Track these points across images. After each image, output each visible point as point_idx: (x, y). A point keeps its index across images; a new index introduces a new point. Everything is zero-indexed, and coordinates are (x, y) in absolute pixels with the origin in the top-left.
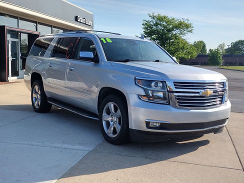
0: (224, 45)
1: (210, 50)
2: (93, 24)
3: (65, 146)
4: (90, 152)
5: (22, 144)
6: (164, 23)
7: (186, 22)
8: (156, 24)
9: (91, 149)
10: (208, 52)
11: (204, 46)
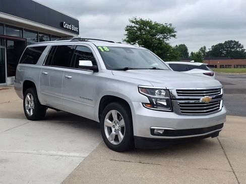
0: (205, 48)
1: (192, 53)
2: (78, 30)
3: (61, 153)
4: (86, 159)
5: (17, 153)
6: (148, 28)
7: (169, 26)
8: (140, 29)
9: (86, 155)
10: (190, 55)
11: (186, 49)
